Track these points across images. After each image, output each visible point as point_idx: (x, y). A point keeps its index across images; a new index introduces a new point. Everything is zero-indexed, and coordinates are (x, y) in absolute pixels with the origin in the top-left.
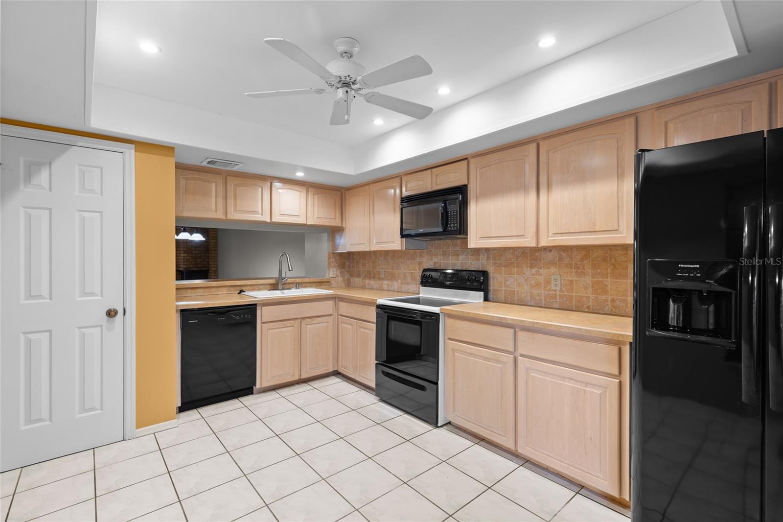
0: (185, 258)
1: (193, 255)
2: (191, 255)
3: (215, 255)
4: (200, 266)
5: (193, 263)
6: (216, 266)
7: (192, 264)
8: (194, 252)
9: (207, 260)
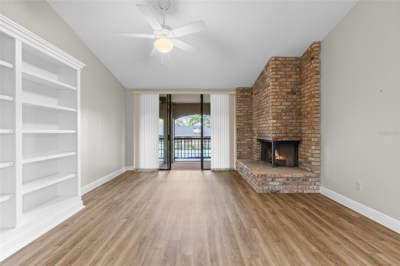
0: (275, 125)
1: (283, 121)
2: (280, 122)
3: (318, 120)
4: (290, 135)
5: (283, 132)
6: (318, 136)
7: (281, 133)
8: (284, 117)
9: (299, 128)
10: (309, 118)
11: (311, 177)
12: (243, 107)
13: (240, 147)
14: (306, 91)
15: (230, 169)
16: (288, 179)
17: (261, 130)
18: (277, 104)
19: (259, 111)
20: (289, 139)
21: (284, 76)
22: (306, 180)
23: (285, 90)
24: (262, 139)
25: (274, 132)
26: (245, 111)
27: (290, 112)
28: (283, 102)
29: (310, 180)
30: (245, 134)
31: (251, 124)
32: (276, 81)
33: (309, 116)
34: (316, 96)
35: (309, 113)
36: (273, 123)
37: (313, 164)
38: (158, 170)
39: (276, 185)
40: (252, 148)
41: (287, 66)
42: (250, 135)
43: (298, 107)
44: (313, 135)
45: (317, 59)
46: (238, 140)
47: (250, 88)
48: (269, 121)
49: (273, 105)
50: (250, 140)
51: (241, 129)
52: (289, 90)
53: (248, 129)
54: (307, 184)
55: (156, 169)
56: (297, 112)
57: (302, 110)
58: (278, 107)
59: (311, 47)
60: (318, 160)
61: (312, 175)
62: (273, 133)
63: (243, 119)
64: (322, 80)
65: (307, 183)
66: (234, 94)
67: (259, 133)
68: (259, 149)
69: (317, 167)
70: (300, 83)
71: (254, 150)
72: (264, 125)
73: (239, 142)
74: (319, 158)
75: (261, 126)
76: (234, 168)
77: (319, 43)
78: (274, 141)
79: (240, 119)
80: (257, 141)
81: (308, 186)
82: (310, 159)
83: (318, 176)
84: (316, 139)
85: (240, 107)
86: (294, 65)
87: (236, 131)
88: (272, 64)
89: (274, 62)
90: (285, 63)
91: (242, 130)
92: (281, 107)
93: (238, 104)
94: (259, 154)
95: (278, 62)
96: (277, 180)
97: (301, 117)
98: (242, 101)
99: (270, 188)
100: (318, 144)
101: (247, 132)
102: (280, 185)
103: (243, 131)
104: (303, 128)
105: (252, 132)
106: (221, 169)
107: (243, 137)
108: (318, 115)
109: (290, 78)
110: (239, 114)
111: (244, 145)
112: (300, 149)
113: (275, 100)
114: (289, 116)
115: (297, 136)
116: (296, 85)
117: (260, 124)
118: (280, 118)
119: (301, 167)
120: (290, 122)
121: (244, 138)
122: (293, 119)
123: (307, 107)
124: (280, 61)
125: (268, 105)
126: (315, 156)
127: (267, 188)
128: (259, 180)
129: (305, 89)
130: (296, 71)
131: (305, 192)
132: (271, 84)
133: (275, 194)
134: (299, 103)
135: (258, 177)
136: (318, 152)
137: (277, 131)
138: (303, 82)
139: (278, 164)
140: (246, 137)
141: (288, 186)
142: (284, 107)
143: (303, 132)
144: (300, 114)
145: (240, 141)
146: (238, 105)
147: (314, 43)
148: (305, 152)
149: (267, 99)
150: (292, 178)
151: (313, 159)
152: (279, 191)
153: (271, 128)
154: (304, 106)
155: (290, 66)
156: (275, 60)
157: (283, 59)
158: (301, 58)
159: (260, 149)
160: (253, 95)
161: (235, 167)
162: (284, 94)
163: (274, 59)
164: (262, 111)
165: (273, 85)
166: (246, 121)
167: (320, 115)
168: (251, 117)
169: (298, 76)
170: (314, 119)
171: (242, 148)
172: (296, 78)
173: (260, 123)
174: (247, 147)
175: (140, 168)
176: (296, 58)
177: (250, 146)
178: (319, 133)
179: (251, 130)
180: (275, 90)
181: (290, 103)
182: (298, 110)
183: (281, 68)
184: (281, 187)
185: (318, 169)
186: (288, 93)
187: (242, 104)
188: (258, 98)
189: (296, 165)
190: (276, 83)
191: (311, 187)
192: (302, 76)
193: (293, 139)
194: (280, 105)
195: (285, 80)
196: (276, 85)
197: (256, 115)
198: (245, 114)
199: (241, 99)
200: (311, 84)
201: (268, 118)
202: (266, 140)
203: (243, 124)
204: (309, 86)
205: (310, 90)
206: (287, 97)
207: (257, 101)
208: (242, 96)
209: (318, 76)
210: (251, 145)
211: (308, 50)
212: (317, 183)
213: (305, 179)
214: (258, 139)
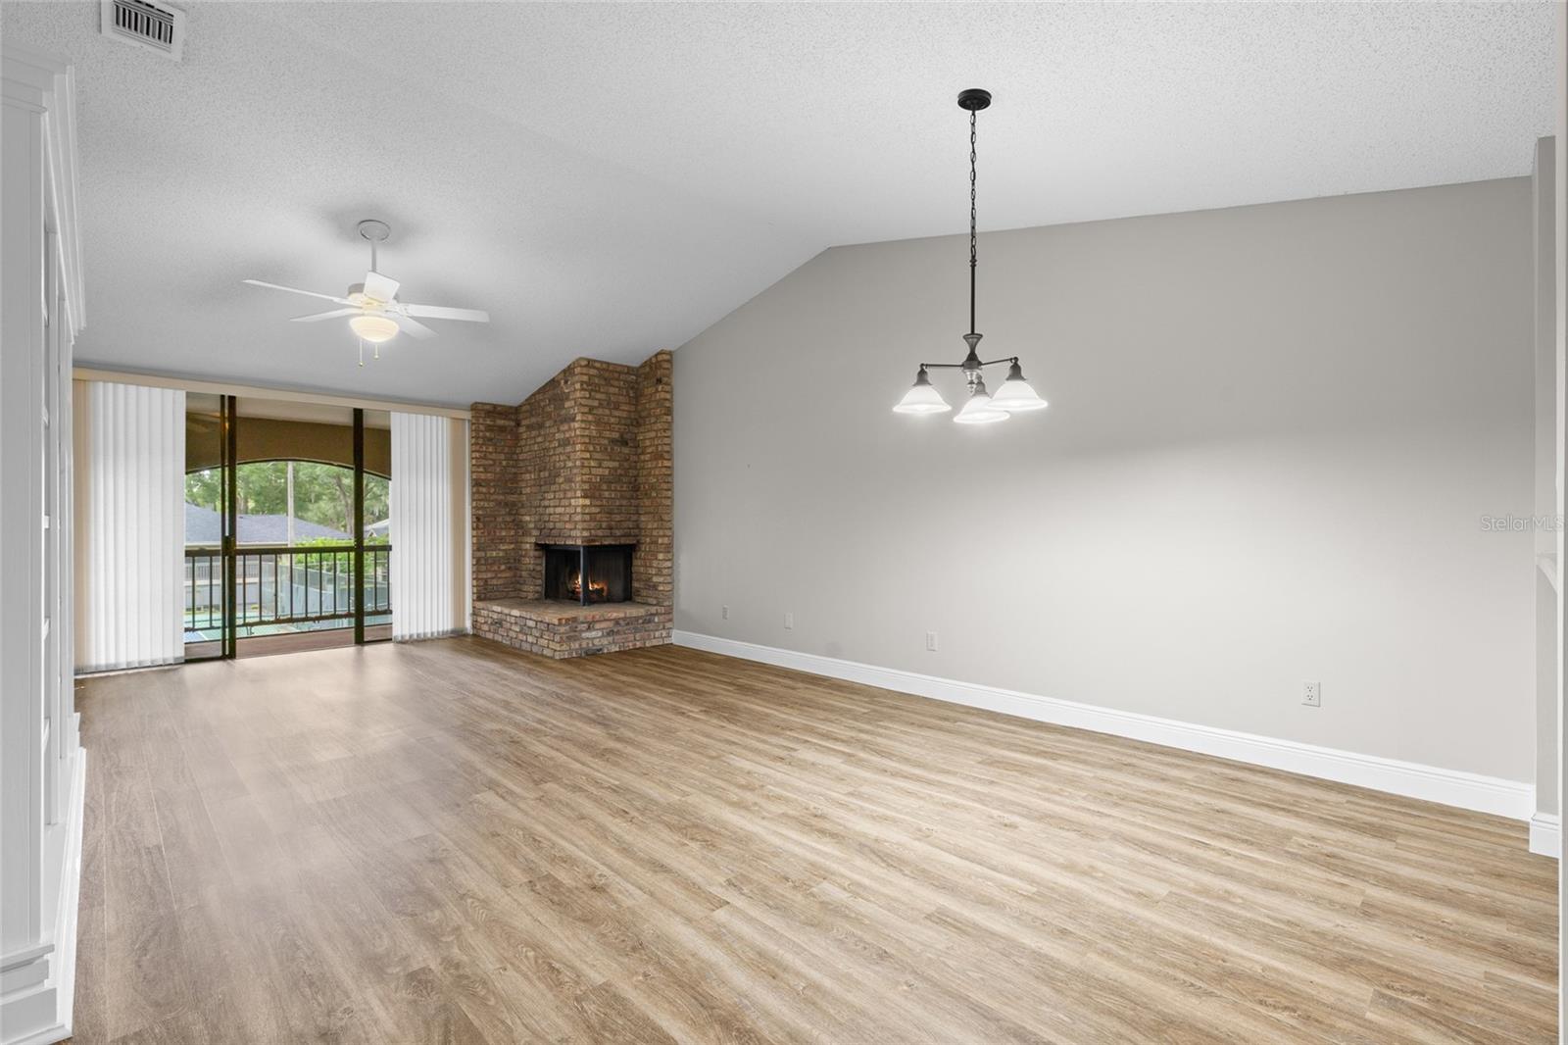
0: (587, 510)
1: (604, 502)
2: (598, 503)
3: (668, 502)
4: (618, 533)
5: (604, 525)
6: (668, 533)
7: (601, 528)
8: (606, 494)
9: (634, 518)
10: (655, 498)
11: (657, 614)
12: (494, 456)
13: (484, 568)
14: (648, 443)
15: (453, 632)
16: (617, 622)
17: (549, 521)
18: (593, 464)
19: (542, 473)
20: (616, 541)
21: (605, 403)
22: (649, 622)
23: (607, 434)
24: (553, 543)
25: (585, 525)
26: (498, 470)
27: (616, 482)
28: (604, 460)
29: (656, 620)
30: (497, 531)
31: (514, 504)
32: (590, 413)
33: (654, 494)
34: (666, 456)
35: (653, 487)
36: (584, 506)
37: (661, 588)
38: (182, 663)
39: (594, 637)
40: (517, 569)
41: (612, 382)
42: (512, 533)
43: (632, 472)
44: (661, 533)
45: (667, 384)
46: (478, 548)
47: (511, 407)
48: (573, 501)
49: (583, 466)
50: (512, 546)
51: (487, 519)
52: (616, 435)
53: (508, 519)
54: (651, 628)
55: (172, 662)
56: (630, 483)
57: (641, 480)
58: (594, 471)
59: (656, 355)
60: (669, 579)
61: (659, 611)
62: (583, 529)
63: (492, 490)
64: (675, 426)
65: (651, 626)
66: (464, 420)
67: (541, 530)
68: (538, 568)
69: (667, 593)
70: (637, 421)
71: (524, 573)
72: (559, 510)
73: (480, 554)
74: (669, 575)
75: (551, 510)
76: (466, 629)
77: (670, 353)
78: (584, 547)
79: (484, 490)
80: (536, 550)
81: (652, 633)
82: (655, 579)
83: (669, 611)
84: (666, 540)
85: (485, 458)
86: (625, 381)
87: (473, 522)
88: (582, 374)
89: (585, 370)
90: (607, 375)
91: (491, 521)
92: (600, 471)
93: (478, 448)
94: (539, 582)
95: (593, 372)
96: (597, 626)
97: (638, 493)
98: (491, 440)
99: (584, 645)
100: (669, 548)
101: (503, 526)
102: (603, 636)
103: (492, 525)
104: (643, 518)
105: (519, 525)
106: (425, 634)
107: (493, 540)
108: (670, 492)
109: (617, 409)
110: (483, 476)
111: (496, 561)
112: (636, 562)
113: (588, 455)
114: (615, 490)
115: (630, 536)
116: (628, 426)
117: (546, 507)
118: (597, 494)
119: (639, 599)
120: (617, 504)
121: (496, 541)
122: (622, 497)
123: (649, 475)
124: (597, 369)
125: (570, 464)
126: (665, 572)
127: (577, 646)
128: (562, 629)
129: (646, 436)
130: (628, 395)
131: (647, 645)
132: (578, 418)
133: (593, 655)
134: (634, 464)
135: (560, 624)
136: (669, 564)
137: (593, 524)
138: (641, 421)
139: (592, 599)
140: (502, 540)
141: (617, 637)
142: (607, 472)
143: (642, 526)
144: (636, 489)
145: (484, 550)
146: (478, 451)
147: (661, 353)
148: (646, 566)
149: (569, 449)
150: (624, 619)
151: (661, 579)
152: (601, 650)
153: (578, 518)
154: (645, 473)
155: (616, 383)
156: (586, 366)
157: (604, 366)
158: (638, 369)
159: (542, 568)
160: (522, 429)
161: (468, 624)
162: (606, 442)
163: (585, 363)
164: (553, 474)
165: (582, 421)
166: (502, 497)
167: (673, 493)
168: (515, 485)
169: (633, 408)
170: (663, 500)
171: (490, 571)
172: (629, 411)
173: (546, 503)
174: (503, 567)
175: (91, 667)
176: (628, 367)
177: (513, 562)
178: (670, 529)
179: (514, 520)
180: (587, 433)
181: (616, 464)
182: (633, 479)
183: (599, 385)
184: (605, 641)
185: (670, 598)
186: (613, 441)
187: (491, 449)
188: (539, 439)
189: (628, 597)
190: (590, 418)
191: (657, 634)
192: (639, 408)
193: (623, 541)
194: (599, 467)
195: (607, 412)
196: (590, 422)
197: (532, 482)
198: (498, 476)
199: (488, 434)
200: (656, 431)
201: (569, 495)
202: (565, 545)
203: (492, 504)
204: (653, 434)
205: (656, 443)
206: (612, 449)
207: (536, 447)
208: (489, 428)
209: (669, 418)
210: (515, 560)
211: (651, 359)
212: (668, 625)
213: (648, 620)
214: (537, 544)
